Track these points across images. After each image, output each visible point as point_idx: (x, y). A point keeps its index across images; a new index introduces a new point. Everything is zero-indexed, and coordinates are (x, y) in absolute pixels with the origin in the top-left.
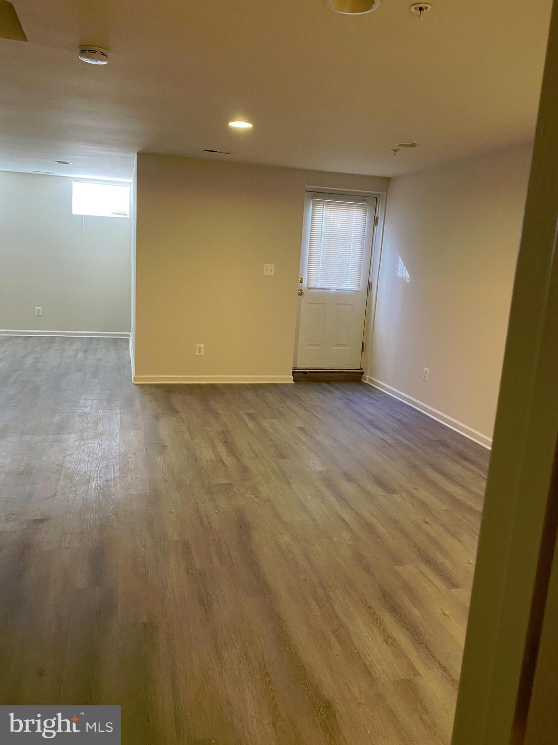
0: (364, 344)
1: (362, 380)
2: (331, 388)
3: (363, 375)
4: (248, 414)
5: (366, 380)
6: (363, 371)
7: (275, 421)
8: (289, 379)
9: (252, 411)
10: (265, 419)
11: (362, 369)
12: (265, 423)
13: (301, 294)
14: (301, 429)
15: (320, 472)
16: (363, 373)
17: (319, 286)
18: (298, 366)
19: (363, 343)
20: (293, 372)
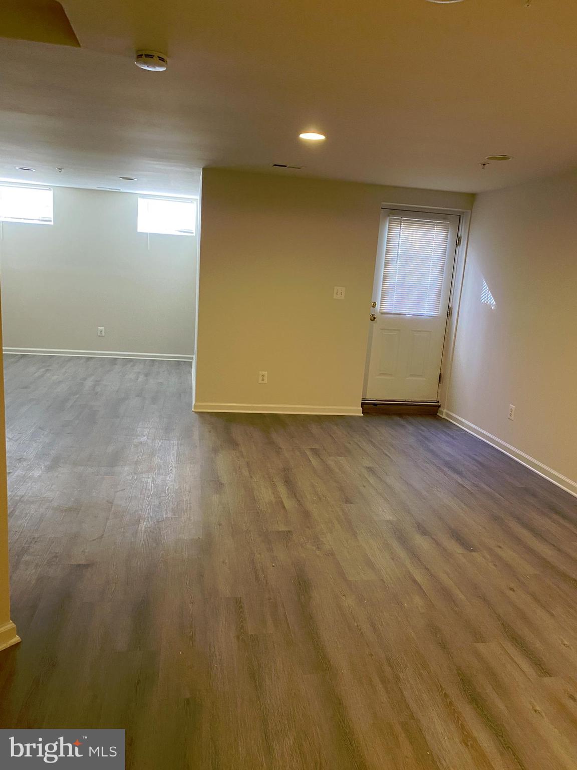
0: (442, 375)
1: (438, 414)
2: (403, 422)
3: (440, 409)
4: (312, 449)
5: (442, 414)
6: (440, 404)
7: (342, 460)
8: (358, 411)
9: (317, 446)
10: (330, 456)
11: (438, 402)
12: (331, 462)
13: (373, 319)
14: (370, 469)
15: (390, 522)
16: (439, 406)
17: (393, 311)
18: (368, 397)
19: (440, 374)
20: (363, 404)
